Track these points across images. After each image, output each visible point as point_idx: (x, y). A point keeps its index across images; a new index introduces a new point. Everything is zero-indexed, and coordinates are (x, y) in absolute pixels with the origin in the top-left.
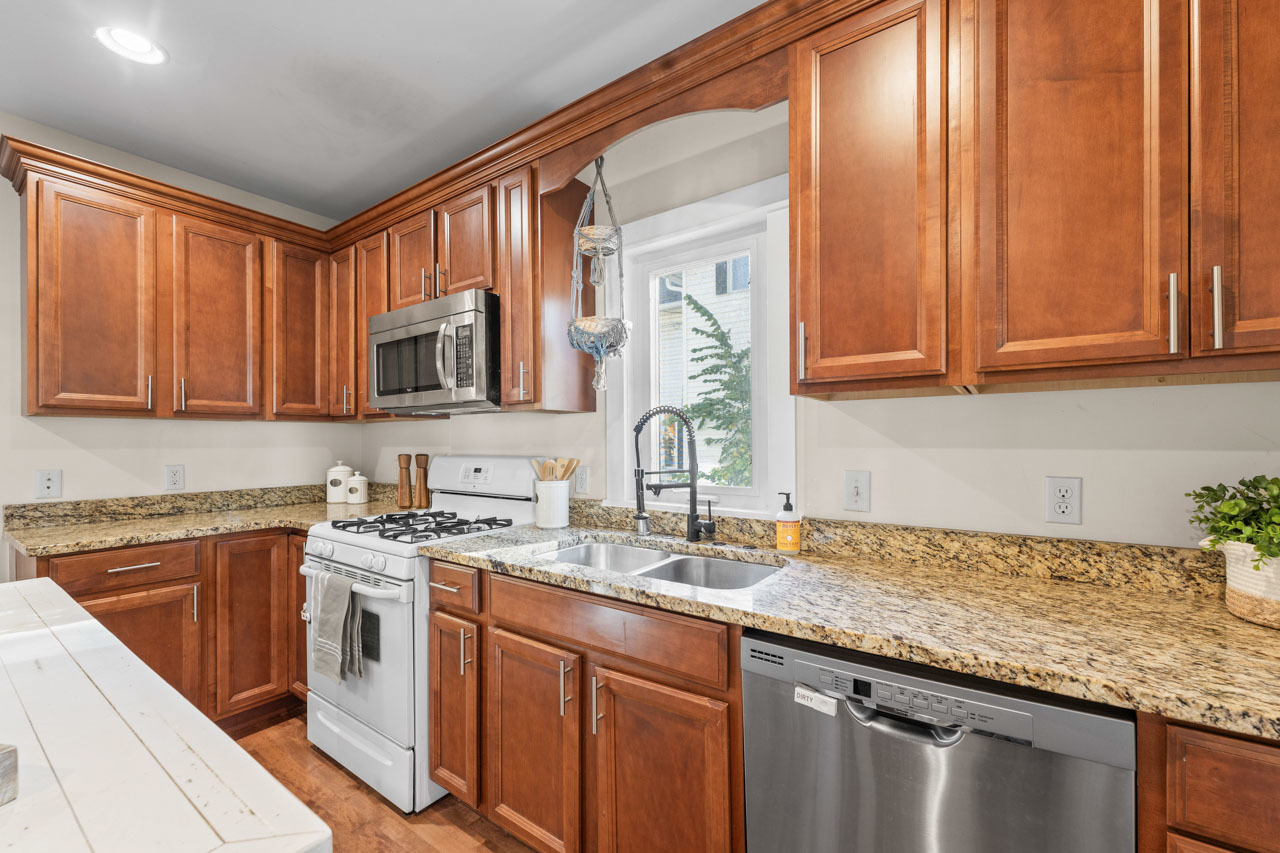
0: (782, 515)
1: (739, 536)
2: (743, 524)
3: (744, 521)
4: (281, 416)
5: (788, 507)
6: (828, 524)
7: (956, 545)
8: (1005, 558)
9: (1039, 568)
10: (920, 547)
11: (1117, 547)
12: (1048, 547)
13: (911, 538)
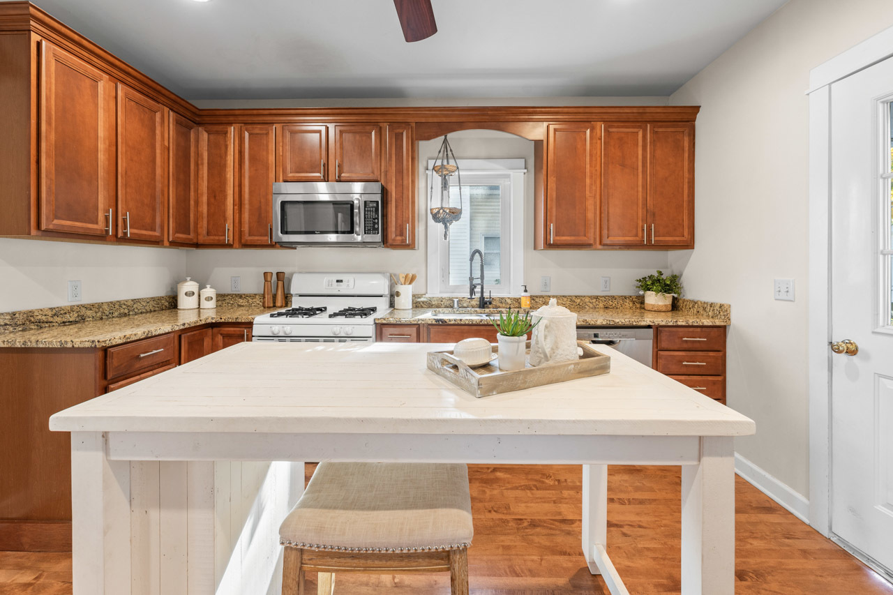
0: (524, 294)
1: (501, 305)
2: (502, 300)
3: (502, 298)
4: (175, 244)
5: (526, 291)
6: (537, 297)
7: (579, 300)
8: (592, 303)
9: (601, 305)
10: (568, 302)
11: (619, 297)
12: (603, 298)
13: (565, 299)
